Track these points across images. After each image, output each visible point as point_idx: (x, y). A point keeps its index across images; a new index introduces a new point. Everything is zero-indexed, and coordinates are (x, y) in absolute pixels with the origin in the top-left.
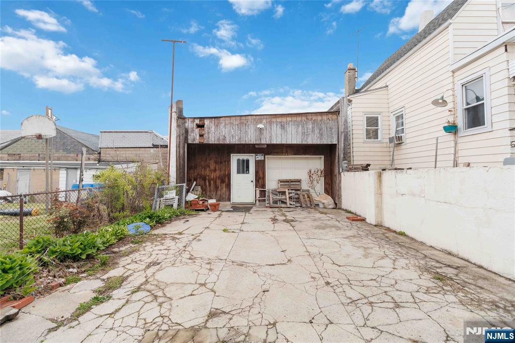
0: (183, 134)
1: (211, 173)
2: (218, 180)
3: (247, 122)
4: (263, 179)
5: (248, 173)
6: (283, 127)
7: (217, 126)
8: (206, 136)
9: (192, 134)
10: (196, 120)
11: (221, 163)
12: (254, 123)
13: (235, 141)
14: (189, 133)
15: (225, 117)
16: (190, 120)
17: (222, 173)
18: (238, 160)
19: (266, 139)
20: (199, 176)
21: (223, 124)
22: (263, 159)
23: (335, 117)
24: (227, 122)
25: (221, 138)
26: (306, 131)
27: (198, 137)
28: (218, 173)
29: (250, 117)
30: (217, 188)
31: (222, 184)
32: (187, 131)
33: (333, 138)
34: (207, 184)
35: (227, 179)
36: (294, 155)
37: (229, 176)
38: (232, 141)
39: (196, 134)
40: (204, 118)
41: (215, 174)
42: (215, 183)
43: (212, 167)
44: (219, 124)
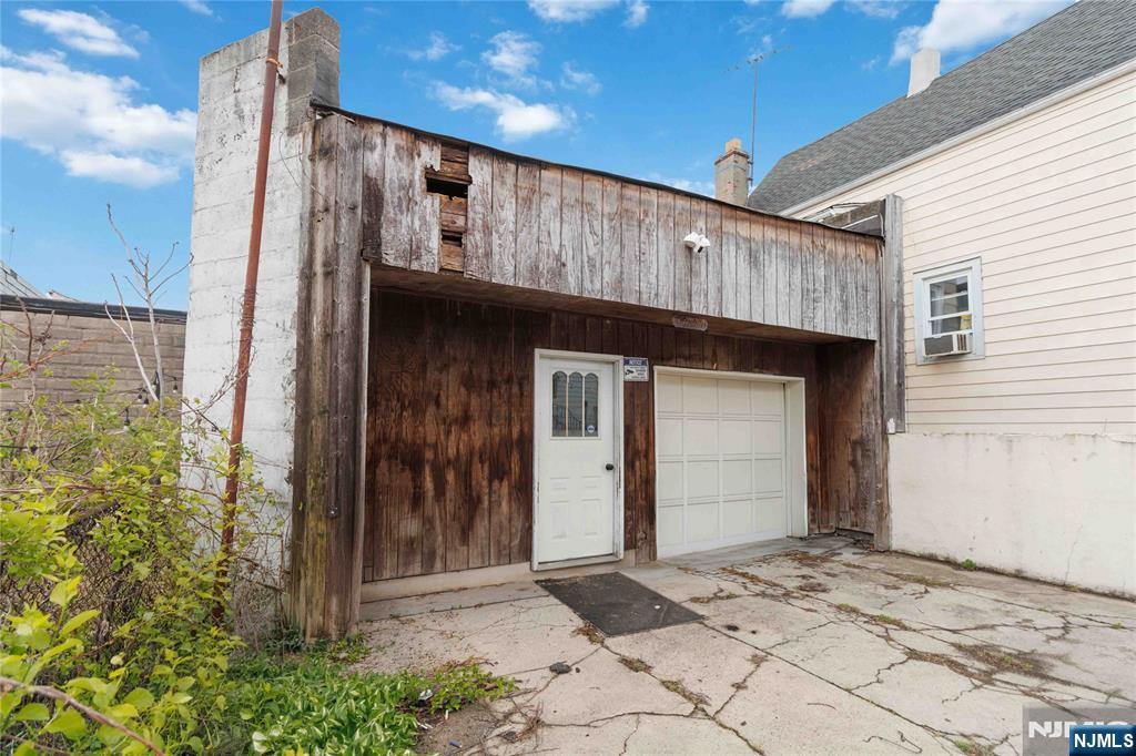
0: (353, 208)
1: (448, 433)
2: (477, 466)
3: (646, 214)
4: (646, 456)
5: (596, 433)
6: (753, 260)
7: (527, 202)
8: (474, 240)
9: (405, 220)
10: (424, 149)
11: (492, 385)
12: (666, 221)
13: (599, 287)
14: (389, 211)
15: (562, 168)
16: (395, 139)
17: (496, 430)
18: (557, 379)
19: (706, 295)
20: (384, 449)
21: (554, 202)
22: (646, 377)
23: (871, 253)
24: (571, 195)
25: (546, 264)
26: (811, 287)
27: (435, 241)
28: (478, 434)
29: (653, 193)
30: (471, 503)
31: (496, 484)
32: (373, 197)
33: (868, 321)
34: (429, 484)
35: (515, 457)
36: (734, 370)
37: (524, 445)
38: (587, 284)
39: (424, 222)
40: (467, 148)
41: (464, 437)
42: (466, 477)
43: (452, 405)
44: (536, 196)
